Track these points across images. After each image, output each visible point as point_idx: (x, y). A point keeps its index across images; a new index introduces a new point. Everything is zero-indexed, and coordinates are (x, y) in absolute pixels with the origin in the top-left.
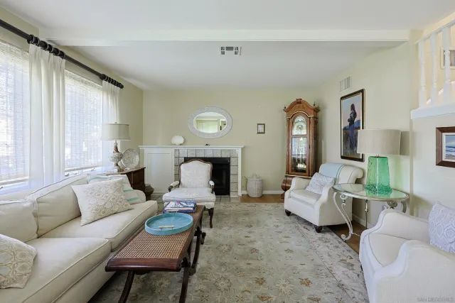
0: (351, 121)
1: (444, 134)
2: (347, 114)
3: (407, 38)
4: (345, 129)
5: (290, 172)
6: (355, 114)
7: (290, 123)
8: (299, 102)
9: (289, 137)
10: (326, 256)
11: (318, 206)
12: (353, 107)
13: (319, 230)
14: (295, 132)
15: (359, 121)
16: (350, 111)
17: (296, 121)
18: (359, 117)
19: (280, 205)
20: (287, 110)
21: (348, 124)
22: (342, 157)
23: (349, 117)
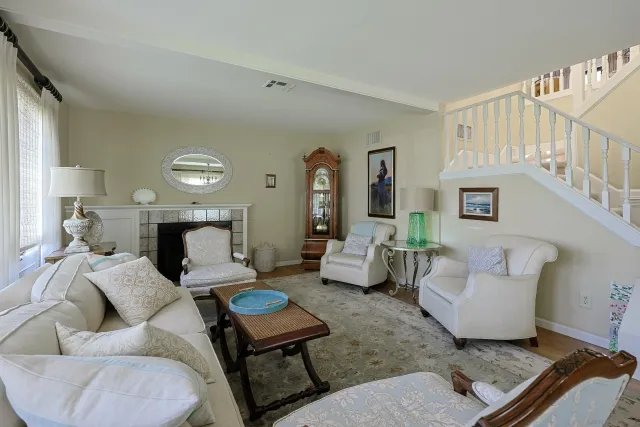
0: (381, 177)
1: (465, 194)
2: (376, 169)
3: (437, 109)
4: (373, 185)
5: (311, 235)
6: (385, 171)
7: (310, 176)
8: (321, 151)
9: (310, 192)
10: (387, 311)
11: (366, 267)
12: (383, 163)
13: (367, 291)
14: (317, 186)
15: (390, 178)
16: (379, 167)
17: (317, 173)
18: (390, 174)
19: (316, 273)
20: (307, 160)
21: (377, 180)
22: (370, 215)
23: (378, 173)
